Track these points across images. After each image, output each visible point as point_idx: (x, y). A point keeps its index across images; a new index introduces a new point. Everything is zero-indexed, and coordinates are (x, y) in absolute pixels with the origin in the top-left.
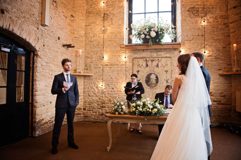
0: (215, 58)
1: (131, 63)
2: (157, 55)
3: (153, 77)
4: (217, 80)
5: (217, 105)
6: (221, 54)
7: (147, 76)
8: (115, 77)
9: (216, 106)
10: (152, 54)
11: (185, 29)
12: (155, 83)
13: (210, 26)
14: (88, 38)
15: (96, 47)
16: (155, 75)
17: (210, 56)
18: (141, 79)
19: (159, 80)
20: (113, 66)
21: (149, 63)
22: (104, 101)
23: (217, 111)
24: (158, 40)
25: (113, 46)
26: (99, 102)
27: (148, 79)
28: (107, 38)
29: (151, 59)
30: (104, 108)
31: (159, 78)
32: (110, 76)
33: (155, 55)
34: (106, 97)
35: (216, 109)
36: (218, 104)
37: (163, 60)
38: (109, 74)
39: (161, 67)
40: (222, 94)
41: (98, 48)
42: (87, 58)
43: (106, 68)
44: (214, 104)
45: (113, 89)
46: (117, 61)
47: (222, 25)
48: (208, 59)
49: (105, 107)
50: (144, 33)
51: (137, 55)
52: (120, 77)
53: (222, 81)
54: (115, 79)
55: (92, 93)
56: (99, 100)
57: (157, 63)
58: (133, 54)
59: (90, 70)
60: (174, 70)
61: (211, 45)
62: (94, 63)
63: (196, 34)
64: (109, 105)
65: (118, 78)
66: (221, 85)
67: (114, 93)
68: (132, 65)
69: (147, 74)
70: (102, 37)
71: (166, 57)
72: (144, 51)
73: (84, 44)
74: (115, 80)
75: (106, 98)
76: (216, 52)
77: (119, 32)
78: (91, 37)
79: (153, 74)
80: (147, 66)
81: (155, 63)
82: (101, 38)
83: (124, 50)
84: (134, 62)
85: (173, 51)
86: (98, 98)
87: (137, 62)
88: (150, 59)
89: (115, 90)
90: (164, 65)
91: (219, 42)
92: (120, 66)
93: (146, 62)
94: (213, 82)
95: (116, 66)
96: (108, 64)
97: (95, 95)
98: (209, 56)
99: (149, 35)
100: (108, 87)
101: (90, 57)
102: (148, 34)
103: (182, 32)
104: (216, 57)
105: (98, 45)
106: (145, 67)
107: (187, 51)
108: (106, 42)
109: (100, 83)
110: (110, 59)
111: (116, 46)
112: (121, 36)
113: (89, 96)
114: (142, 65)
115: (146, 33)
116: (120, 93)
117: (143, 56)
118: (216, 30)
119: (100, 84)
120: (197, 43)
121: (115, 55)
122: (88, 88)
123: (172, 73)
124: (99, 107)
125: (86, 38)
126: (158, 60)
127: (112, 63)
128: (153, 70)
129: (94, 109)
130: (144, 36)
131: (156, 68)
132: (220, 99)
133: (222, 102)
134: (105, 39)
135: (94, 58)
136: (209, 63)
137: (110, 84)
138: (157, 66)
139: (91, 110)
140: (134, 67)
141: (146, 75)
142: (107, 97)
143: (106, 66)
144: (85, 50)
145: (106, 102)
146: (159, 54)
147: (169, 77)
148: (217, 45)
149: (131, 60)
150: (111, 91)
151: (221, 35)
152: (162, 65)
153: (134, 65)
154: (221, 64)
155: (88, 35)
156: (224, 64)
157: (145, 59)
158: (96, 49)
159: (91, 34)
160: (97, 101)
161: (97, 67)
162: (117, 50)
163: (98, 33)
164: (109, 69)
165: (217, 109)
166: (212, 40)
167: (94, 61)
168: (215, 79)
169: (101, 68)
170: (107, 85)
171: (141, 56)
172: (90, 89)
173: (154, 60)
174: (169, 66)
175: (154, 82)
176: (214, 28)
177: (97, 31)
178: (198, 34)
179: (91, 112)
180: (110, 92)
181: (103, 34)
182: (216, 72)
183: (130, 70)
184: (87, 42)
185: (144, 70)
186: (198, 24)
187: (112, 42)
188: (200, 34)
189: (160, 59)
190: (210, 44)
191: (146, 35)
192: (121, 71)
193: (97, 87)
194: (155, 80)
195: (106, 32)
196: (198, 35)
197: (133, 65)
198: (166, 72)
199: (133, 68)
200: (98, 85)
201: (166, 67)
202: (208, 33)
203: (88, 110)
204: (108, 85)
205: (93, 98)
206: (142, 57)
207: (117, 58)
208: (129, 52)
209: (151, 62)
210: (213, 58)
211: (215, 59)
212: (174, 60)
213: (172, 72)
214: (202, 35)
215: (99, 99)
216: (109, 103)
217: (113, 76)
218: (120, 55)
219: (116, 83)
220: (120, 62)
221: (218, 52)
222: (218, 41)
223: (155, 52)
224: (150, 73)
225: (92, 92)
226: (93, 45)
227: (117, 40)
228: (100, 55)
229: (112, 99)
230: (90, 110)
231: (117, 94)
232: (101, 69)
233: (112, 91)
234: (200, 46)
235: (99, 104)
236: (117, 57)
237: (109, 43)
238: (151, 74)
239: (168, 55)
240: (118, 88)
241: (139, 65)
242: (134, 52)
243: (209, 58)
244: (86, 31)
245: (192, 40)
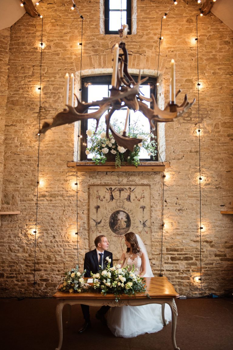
0: (216, 188)
1: (86, 193)
2: (128, 181)
3: (122, 217)
4: (220, 222)
5: (220, 262)
6: (224, 182)
7: (112, 215)
8: (58, 217)
9: (219, 263)
10: (121, 179)
11: (171, 141)
12: (125, 227)
13: (208, 138)
14: (11, 147)
15: (24, 163)
16: (125, 214)
17: (209, 184)
18: (103, 221)
19: (132, 221)
20: (55, 197)
21: (116, 194)
22: (39, 260)
23: (222, 271)
24: (129, 158)
25: (56, 164)
26: (30, 260)
27: (114, 220)
28: (46, 148)
29: (119, 187)
30: (38, 272)
31: (131, 219)
32: (49, 215)
33: (125, 181)
34: (41, 251)
35: (219, 269)
36: (221, 260)
37: (138, 190)
38: (49, 211)
39: (134, 200)
40: (227, 244)
41: (29, 167)
42: (7, 183)
43: (43, 200)
44: (216, 261)
45: (54, 237)
46: (62, 189)
47: (225, 136)
48: (206, 189)
49: (40, 270)
50: (107, 146)
51: (95, 180)
52: (67, 216)
53: (227, 223)
54: (58, 220)
55: (16, 246)
56: (28, 259)
57: (129, 194)
58: (90, 179)
59: (14, 204)
60: (154, 206)
61: (210, 167)
62: (22, 193)
63: (188, 149)
64: (48, 265)
65: (64, 218)
66: (225, 230)
67: (56, 246)
68: (87, 196)
69: (112, 212)
70: (37, 147)
71: (143, 185)
72: (107, 174)
73: (3, 158)
74: (58, 222)
75: (42, 254)
76: (216, 179)
77: (66, 139)
78: (17, 146)
79: (121, 213)
80: (112, 198)
81: (125, 194)
82: (34, 149)
83: (74, 172)
84: (91, 192)
85: (154, 176)
86: (27, 255)
87: (95, 192)
88: (117, 187)
89: (57, 240)
90: (139, 197)
91: (221, 162)
92: (67, 198)
93: (110, 192)
94: (213, 225)
95: (60, 198)
96: (47, 194)
97: (21, 250)
98: (206, 185)
99: (116, 149)
100: (45, 235)
101: (14, 181)
102: (114, 147)
103: (167, 145)
104: (217, 186)
105: (28, 160)
106: (109, 200)
107: (174, 175)
108: (44, 156)
109: (31, 227)
110: (50, 185)
111: (60, 164)
112: (69, 146)
113: (12, 251)
114: (104, 198)
115: (110, 145)
116: (66, 244)
117: (106, 182)
118: (216, 144)
119: (31, 228)
120: (190, 163)
121: (58, 178)
122: (10, 237)
123: (151, 211)
124: (29, 271)
125: (6, 147)
126: (130, 189)
127: (53, 193)
128: (121, 206)
129: (19, 274)
130: (108, 150)
131: (127, 203)
132: (224, 251)
133: (228, 256)
134: (42, 150)
135: (21, 184)
136: (206, 195)
137: (50, 228)
138: (129, 199)
139: (14, 277)
140: (91, 200)
141: (111, 214)
142: (44, 252)
143: (42, 198)
144: (5, 168)
145: (41, 261)
146: (130, 179)
147: (147, 217)
148: (218, 167)
149: (86, 189)
150: (51, 242)
151: (224, 152)
152: (136, 198)
153: (91, 197)
154: (225, 196)
155: (10, 142)
156: (229, 196)
157: (108, 187)
158: (24, 168)
159: (16, 141)
160: (25, 260)
161: (25, 198)
162: (62, 170)
163: (28, 140)
164: (47, 202)
165: (220, 267)
166: (211, 160)
167: (21, 188)
168: (216, 220)
169: (33, 200)
170: (44, 230)
171: (103, 182)
172: (12, 238)
173: (123, 190)
174: (147, 199)
175: (124, 225)
176: (214, 142)
177: (27, 135)
178: (190, 149)
179: (14, 279)
180: (49, 244)
181: (38, 142)
182: (218, 209)
183: (84, 204)
184: (9, 154)
185: (107, 205)
186: (190, 134)
187: (54, 156)
188: (193, 150)
189: (132, 188)
190: (208, 166)
191: (110, 149)
192: (69, 206)
193: (26, 235)
194: (125, 222)
195: (44, 138)
196: (191, 152)
197: (89, 197)
198: (142, 209)
199: (89, 202)
200: (27, 231)
201: (141, 200)
202: (205, 148)
203: (7, 277)
204: (46, 230)
205: (18, 254)
206: (103, 183)
207: (62, 184)
208: (83, 175)
209: (118, 192)
210: (213, 187)
211: (216, 189)
212: (154, 190)
213: (152, 208)
214: (197, 152)
215: (30, 256)
216: (47, 262)
217: (55, 215)
218: (68, 178)
219: (60, 227)
220: (68, 192)
221: (220, 179)
222: (220, 161)
223: (126, 177)
224: (118, 210)
225: (16, 244)
226: (20, 160)
227: (63, 154)
228: (33, 178)
229: (52, 256)
230: (11, 277)
231: (61, 246)
232: (33, 202)
233: (53, 241)
234: (193, 169)
235: (28, 264)
236: (63, 182)
237: (48, 157)
238: (118, 212)
239: (145, 182)
240: (63, 236)
241: (99, 197)
242: (91, 175)
243: (207, 187)
244: (5, 134)
245: (182, 158)
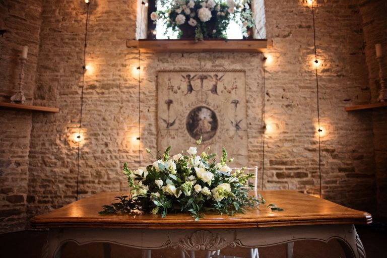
0: (338, 76)
1: (154, 83)
2: (213, 66)
3: (205, 115)
4: (345, 123)
5: (346, 179)
6: (348, 68)
7: (191, 113)
8: (113, 116)
9: (345, 181)
10: (203, 63)
11: (273, 12)
12: (209, 130)
13: (323, 10)
14: (50, 22)
15: (67, 43)
16: (209, 112)
17: (327, 70)
18: (177, 122)
19: (219, 122)
20: (108, 89)
21: (196, 83)
22: (84, 177)
23: (349, 192)
24: (214, 31)
25: (111, 43)
26: (71, 178)
27: (193, 121)
28: (97, 23)
29: (201, 74)
30: (83, 195)
31: (219, 118)
32: (100, 113)
33: (208, 65)
34: (87, 165)
35: (345, 188)
36: (348, 176)
37: (228, 78)
38: (99, 108)
39: (222, 92)
40: (355, 154)
41: (73, 47)
42: (43, 70)
43: (92, 93)
44: (341, 177)
45: (106, 145)
46: (118, 77)
47: (345, 8)
48: (324, 77)
49: (86, 192)
50: (183, 13)
51: (166, 65)
52: (126, 115)
53: (354, 125)
54: (112, 121)
55: (53, 157)
56: (69, 176)
57: (214, 83)
58: (158, 63)
59: (51, 100)
60: (252, 100)
61: (327, 47)
62: (62, 83)
63: (296, 24)
64: (97, 185)
65: (121, 119)
66: (351, 134)
67: (109, 157)
68: (155, 87)
69: (191, 109)
70: (84, 21)
71: (234, 71)
72: (183, 56)
73: (38, 36)
74: (112, 123)
75: (89, 170)
76: (337, 63)
77: (126, 10)
78: (58, 21)
79: (204, 110)
80: (191, 89)
81: (208, 84)
82: (81, 23)
83: (136, 54)
84: (160, 80)
85: (249, 59)
86: (67, 170)
87: (166, 80)
88: (197, 73)
89: (111, 149)
90: (229, 88)
91: (342, 42)
92: (125, 90)
93: (187, 80)
94: (336, 127)
95: (115, 89)
96: (97, 84)
97: (59, 163)
98: (324, 71)
99: (197, 18)
100: (94, 141)
101: (52, 67)
102: (193, 15)
103: (267, 17)
104: (339, 74)
105: (73, 39)
106: (186, 92)
107: (278, 58)
108: (94, 32)
109: (73, 130)
110: (101, 72)
111: (117, 43)
112: (130, 19)
113: (46, 165)
114: (179, 89)
115: (188, 11)
116: (124, 154)
117: (182, 67)
118: (334, 18)
119: (73, 133)
120: (300, 42)
121: (113, 62)
122: (43, 144)
123: (247, 107)
124: (70, 194)
125: (43, 22)
126: (217, 76)
127: (106, 82)
128: (204, 100)
129: (56, 197)
130: (184, 18)
131: (211, 96)
132: (351, 164)
133: (357, 171)
134: (91, 25)
135: (62, 71)
136: (324, 85)
137: (100, 133)
138: (214, 90)
139: (48, 202)
140: (160, 92)
141: (188, 112)
142: (91, 167)
143: (91, 91)
144: (40, 50)
145: (88, 179)
146: (217, 63)
147: (241, 115)
148: (339, 47)
149: (154, 77)
150: (102, 152)
151: (346, 28)
152: (225, 88)
153: (160, 88)
154: (350, 87)
155: (50, 15)
156: (355, 87)
157: (185, 74)
158: (67, 50)
159: (57, 14)
160: (64, 178)
161: (67, 91)
162: (119, 51)
163: (74, 12)
164: (97, 96)
165: (346, 187)
166: (329, 38)
167: (61, 76)
168: (339, 120)
169: (77, 93)
170: (92, 135)
171: (177, 67)
172: (47, 146)
173: (206, 77)
174: (241, 91)
175: (207, 126)
176: (331, 14)
177: (72, 6)
178: (299, 23)
179: (49, 205)
180: (99, 154)
181: (86, 15)
182: (341, 105)
183: (150, 98)
184: (47, 31)
185: (183, 100)
186: (298, 4)
187: (108, 32)
188: (304, 24)
189: (220, 75)
190: (325, 45)
191: (188, 18)
192: (128, 101)
193: (66, 142)
194: (210, 123)
195: (95, 9)
196: (300, 26)
197: (157, 88)
198: (233, 105)
199: (157, 95)
200: (68, 137)
201: (233, 92)
202: (319, 22)
203: (40, 202)
204: (96, 135)
205: (56, 170)
206: (178, 69)
207: (119, 70)
208: (149, 58)
209: (199, 81)
210: (333, 74)
211: (337, 78)
212: (251, 78)
213: (249, 104)
214: (309, 27)
215: (71, 171)
216: (96, 181)
217: (108, 113)
218: (127, 63)
219: (115, 131)
220: (126, 80)
221: (341, 64)
222: (341, 40)
223: (210, 60)
224: (198, 105)
225: (53, 154)
226: (62, 39)
227: (121, 29)
228: (78, 63)
229: (103, 172)
230: (46, 202)
231: (116, 157)
232: (77, 96)
233: (105, 150)
234: (305, 49)
235: (69, 184)
236: (120, 67)
237: (100, 34)
238: (199, 109)
239: (238, 67)
240: (119, 143)
241: (171, 88)
242: (161, 58)
243: (325, 74)
244: (44, 6)
245: (288, 35)
